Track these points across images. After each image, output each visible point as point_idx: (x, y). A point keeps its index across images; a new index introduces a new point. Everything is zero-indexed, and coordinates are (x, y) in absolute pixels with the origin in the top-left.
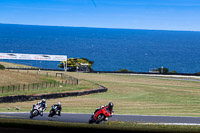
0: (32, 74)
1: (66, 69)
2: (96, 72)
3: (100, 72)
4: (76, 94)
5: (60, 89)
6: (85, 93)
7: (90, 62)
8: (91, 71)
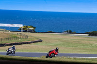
0: (5, 34)
1: (22, 31)
2: (37, 32)
3: (39, 32)
4: (27, 43)
5: (19, 41)
6: (32, 42)
7: (34, 28)
8: (35, 32)
